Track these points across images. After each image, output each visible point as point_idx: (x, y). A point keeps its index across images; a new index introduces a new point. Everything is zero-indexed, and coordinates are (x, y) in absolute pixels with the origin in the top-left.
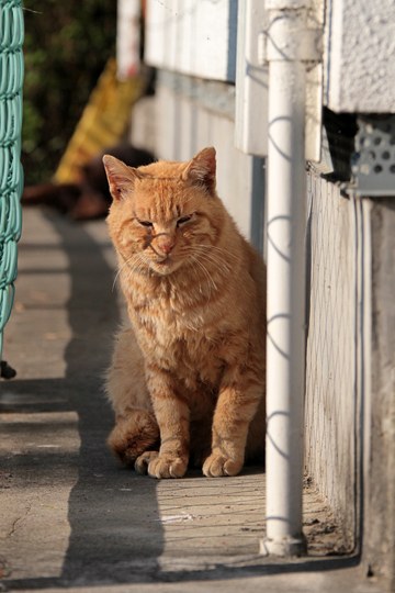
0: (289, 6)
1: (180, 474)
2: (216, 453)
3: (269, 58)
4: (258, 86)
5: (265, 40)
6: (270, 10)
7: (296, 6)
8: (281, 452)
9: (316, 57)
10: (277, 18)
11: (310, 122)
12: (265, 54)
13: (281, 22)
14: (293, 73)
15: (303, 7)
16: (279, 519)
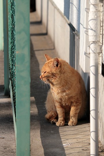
0: (95, 41)
1: (63, 125)
2: (71, 120)
3: (90, 52)
4: (87, 57)
5: (89, 48)
6: (90, 42)
7: (96, 41)
8: (94, 140)
9: (101, 52)
10: (92, 43)
11: (99, 65)
12: (89, 51)
13: (93, 44)
14: (96, 56)
15: (98, 41)
16: (94, 155)
